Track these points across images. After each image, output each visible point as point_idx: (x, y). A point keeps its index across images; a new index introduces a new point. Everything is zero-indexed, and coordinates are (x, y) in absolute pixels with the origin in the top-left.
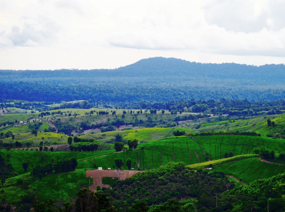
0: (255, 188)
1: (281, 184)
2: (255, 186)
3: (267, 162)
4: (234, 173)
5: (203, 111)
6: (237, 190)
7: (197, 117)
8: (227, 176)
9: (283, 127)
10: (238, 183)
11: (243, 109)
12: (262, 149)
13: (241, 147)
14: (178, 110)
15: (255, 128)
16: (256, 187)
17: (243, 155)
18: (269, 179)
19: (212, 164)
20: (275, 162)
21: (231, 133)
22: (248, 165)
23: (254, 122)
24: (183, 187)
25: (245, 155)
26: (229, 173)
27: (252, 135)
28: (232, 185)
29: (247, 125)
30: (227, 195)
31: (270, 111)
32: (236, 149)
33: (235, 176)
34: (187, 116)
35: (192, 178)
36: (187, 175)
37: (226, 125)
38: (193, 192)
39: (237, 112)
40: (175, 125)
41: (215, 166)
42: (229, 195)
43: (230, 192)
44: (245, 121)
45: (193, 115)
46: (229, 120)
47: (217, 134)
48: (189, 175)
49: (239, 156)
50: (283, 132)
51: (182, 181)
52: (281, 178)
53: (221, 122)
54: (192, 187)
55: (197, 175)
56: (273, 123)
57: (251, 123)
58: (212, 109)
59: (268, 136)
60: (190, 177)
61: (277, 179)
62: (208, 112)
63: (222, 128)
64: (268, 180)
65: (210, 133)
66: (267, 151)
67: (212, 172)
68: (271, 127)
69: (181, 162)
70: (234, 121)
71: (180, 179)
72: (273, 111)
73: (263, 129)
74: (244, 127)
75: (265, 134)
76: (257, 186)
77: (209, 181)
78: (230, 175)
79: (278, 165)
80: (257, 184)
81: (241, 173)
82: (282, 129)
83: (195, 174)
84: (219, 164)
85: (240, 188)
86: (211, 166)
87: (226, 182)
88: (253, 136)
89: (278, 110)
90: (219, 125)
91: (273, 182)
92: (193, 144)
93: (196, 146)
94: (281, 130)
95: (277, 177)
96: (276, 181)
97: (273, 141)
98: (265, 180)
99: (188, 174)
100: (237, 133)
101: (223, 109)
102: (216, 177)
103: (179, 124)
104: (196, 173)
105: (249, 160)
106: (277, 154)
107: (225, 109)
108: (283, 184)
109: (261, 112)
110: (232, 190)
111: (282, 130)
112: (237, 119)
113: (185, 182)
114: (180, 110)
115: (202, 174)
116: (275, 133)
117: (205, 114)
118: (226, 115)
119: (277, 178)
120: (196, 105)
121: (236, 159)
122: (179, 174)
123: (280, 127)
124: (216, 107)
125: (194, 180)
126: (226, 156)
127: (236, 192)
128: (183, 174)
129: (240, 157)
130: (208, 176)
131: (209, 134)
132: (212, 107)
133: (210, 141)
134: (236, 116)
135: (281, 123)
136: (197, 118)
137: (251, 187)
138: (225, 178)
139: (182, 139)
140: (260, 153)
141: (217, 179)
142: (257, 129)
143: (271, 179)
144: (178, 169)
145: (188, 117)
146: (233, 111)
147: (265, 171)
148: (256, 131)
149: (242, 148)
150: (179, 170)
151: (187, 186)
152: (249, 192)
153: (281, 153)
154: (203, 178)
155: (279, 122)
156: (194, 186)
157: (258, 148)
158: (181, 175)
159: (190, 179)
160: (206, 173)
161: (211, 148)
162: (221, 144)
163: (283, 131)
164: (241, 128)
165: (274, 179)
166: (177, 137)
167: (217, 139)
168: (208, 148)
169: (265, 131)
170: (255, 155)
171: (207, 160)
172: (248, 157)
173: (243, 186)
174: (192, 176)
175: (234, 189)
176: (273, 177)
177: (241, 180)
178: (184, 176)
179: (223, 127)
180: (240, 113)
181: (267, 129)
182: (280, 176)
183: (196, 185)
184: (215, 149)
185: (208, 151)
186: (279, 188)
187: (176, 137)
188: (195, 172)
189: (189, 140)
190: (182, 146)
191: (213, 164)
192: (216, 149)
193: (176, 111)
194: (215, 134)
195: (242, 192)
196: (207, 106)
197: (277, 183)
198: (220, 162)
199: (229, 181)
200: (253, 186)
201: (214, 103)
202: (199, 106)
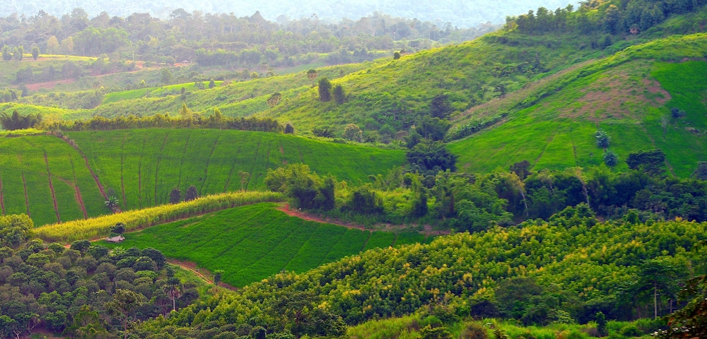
0: (261, 303)
1: (347, 292)
2: (261, 298)
3: (309, 219)
4: (196, 255)
5: (110, 50)
6: (202, 311)
7: (90, 71)
8: (172, 265)
9: (371, 105)
10: (210, 287)
11: (244, 46)
12: (294, 174)
13: (226, 168)
14: (25, 48)
15: (276, 107)
16: (266, 299)
17: (229, 194)
18: (310, 273)
19: (125, 223)
20: (336, 217)
21: (195, 123)
22: (245, 227)
23: (277, 87)
24: (24, 298)
25: (235, 195)
26: (178, 254)
27: (266, 130)
28: (187, 294)
29: (252, 96)
30: (167, 327)
31: (335, 52)
32: (208, 174)
33: (199, 264)
34: (55, 66)
35: (55, 270)
36: (36, 259)
37: (183, 98)
38: (58, 315)
39: (225, 55)
40: (14, 97)
41: (133, 229)
42: (175, 326)
43: (180, 318)
44: (249, 84)
45: (77, 65)
46: (195, 80)
47: (148, 124)
48: (44, 258)
49: (216, 197)
50: (372, 119)
51: (22, 280)
52: (349, 273)
53: (170, 87)
54: (52, 301)
55: (73, 261)
56: (339, 89)
57: (265, 92)
58: (140, 44)
59: (318, 133)
60: (48, 264)
61: (338, 273)
62: (127, 54)
63: (169, 106)
64: (306, 277)
65: (123, 122)
66: (310, 183)
67: (121, 250)
68: (332, 102)
69: (19, 217)
70: (212, 85)
71: (15, 272)
72: (344, 52)
73: (303, 111)
74: (244, 102)
75: (311, 126)
76: (267, 296)
77: (111, 279)
78: (183, 260)
79: (346, 230)
80: (271, 291)
81: (221, 254)
82: (367, 110)
83: (65, 255)
84: (147, 222)
85: (212, 303)
86: (119, 229)
87: (169, 283)
88: (269, 133)
89: (360, 51)
90: (161, 95)
91: (322, 284)
92: (64, 158)
93: (76, 163)
94: (365, 115)
95: (336, 268)
96: (334, 281)
97: (335, 149)
98: (297, 277)
99: (40, 255)
100: (213, 123)
101: (178, 46)
102: (135, 265)
103: (28, 92)
104: (69, 254)
105: (247, 212)
106: (343, 194)
107: (184, 45)
108: (354, 292)
109: (303, 56)
110: (185, 309)
111: (369, 113)
112: (221, 79)
113: (32, 283)
114: (34, 46)
115: (87, 257)
116: (344, 122)
117: (118, 61)
118: (186, 66)
119: (336, 271)
120: (88, 29)
121: (205, 209)
122: (10, 254)
123: (360, 105)
124: (153, 39)
125: (60, 275)
126: (175, 198)
127: (196, 317)
128: (24, 258)
129: (220, 200)
130: (108, 264)
131: (120, 125)
132: (139, 37)
133: (122, 147)
134: (220, 67)
135: (366, 91)
136: (88, 74)
137: (250, 302)
138: (164, 271)
139: (28, 141)
140: (287, 188)
141: (140, 272)
142: (283, 112)
143: (316, 273)
144: (9, 238)
145: (60, 70)
146: (210, 53)
147: (301, 251)
148: (279, 116)
149: (230, 174)
150: (10, 242)
151: (37, 296)
152: (240, 317)
153: (356, 189)
154: (91, 270)
155: (359, 88)
156: (62, 295)
157: (280, 172)
158: (19, 258)
159: (48, 274)
160: (101, 253)
161: (125, 172)
162: (160, 158)
163: (372, 116)
164: (231, 109)
165: (328, 273)
166: (13, 132)
167: (145, 141)
168: (113, 173)
169: (309, 116)
170: (268, 193)
171: (110, 209)
172: (244, 203)
173: (221, 298)
174: (56, 264)
175: (190, 308)
176: (324, 267)
177: (218, 278)
178: (27, 263)
179: (174, 103)
180: (233, 59)
181: (318, 111)
182: (345, 265)
183: (69, 294)
184: (137, 176)
185: (116, 182)
186: (342, 305)
187: (9, 131)
188: (64, 248)
189: (51, 145)
190: (28, 164)
191: (128, 223)
192: (142, 174)
193: (20, 50)
194: (140, 125)
195: (217, 318)
196: (123, 35)
197: (335, 288)
198: (151, 217)
199: (176, 282)
200: (255, 296)
201: (147, 24)
202: (97, 35)
